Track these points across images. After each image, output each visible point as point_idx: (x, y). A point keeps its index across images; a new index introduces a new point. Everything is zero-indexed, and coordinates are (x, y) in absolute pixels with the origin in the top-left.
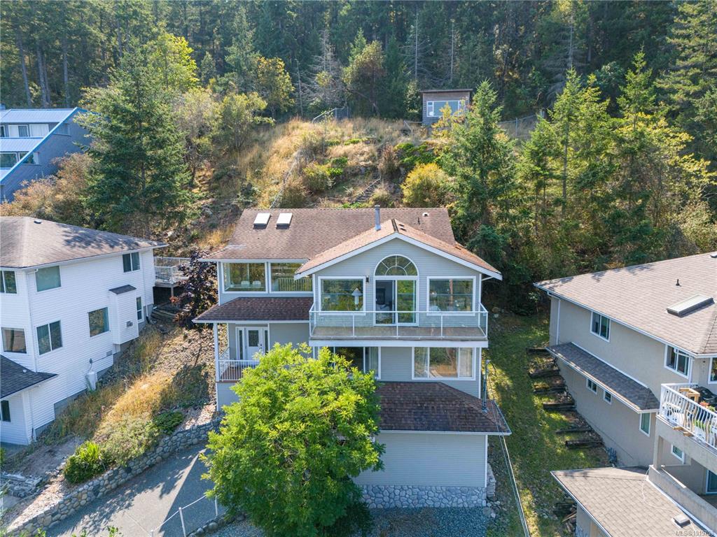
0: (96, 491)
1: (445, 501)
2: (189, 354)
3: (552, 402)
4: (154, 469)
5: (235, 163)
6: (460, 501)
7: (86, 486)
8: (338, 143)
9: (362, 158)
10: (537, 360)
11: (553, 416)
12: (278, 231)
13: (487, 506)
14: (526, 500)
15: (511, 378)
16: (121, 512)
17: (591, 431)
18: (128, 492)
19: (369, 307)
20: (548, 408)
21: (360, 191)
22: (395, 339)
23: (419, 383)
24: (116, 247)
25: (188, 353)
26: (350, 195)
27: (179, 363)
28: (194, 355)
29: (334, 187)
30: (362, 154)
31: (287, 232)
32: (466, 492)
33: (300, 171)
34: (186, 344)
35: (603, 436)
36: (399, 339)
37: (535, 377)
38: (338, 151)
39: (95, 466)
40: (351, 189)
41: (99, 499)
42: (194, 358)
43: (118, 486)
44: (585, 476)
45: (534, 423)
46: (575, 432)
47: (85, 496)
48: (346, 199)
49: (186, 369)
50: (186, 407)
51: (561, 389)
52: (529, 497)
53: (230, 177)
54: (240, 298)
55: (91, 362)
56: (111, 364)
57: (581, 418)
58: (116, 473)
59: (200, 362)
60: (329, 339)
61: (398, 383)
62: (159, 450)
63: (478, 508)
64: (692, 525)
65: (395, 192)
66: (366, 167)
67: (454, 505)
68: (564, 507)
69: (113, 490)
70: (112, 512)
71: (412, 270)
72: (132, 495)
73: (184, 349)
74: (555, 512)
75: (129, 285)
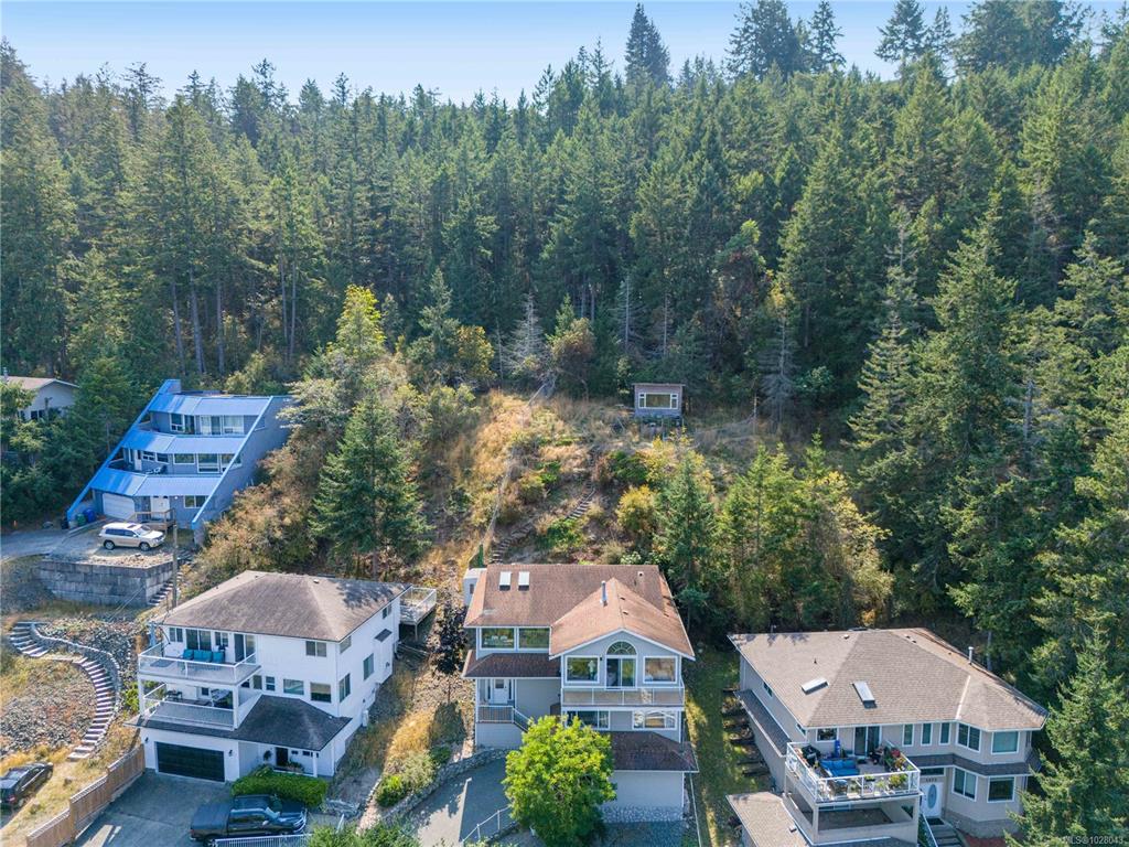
1: (655, 817)
2: (441, 692)
3: (737, 737)
4: (435, 794)
5: (441, 457)
6: (665, 817)
7: (394, 809)
8: (549, 442)
9: (575, 464)
10: (728, 700)
11: (737, 749)
12: (520, 592)
13: (683, 820)
14: (710, 815)
15: (708, 716)
16: (424, 828)
17: (763, 762)
18: (423, 812)
19: (601, 681)
20: (734, 743)
21: (574, 502)
22: (622, 706)
23: (637, 732)
26: (565, 507)
27: (435, 701)
28: (445, 692)
29: (549, 499)
30: (575, 458)
31: (529, 593)
32: (669, 810)
34: (436, 682)
35: (770, 767)
36: (625, 706)
37: (725, 716)
38: (551, 452)
39: (399, 793)
40: (566, 500)
42: (446, 696)
43: (416, 808)
44: (745, 799)
45: (722, 756)
46: (751, 762)
47: (394, 816)
48: (560, 511)
49: (442, 707)
50: (450, 742)
51: (746, 725)
52: (712, 814)
53: (438, 476)
54: (494, 655)
55: (365, 701)
57: (757, 750)
58: (412, 798)
59: (452, 700)
60: (577, 706)
61: (622, 732)
63: (678, 821)
64: (797, 831)
65: (609, 508)
66: (579, 474)
67: (661, 820)
69: (413, 810)
70: (417, 827)
71: (632, 651)
72: (427, 815)
73: (436, 687)
74: (729, 824)
75: (387, 629)
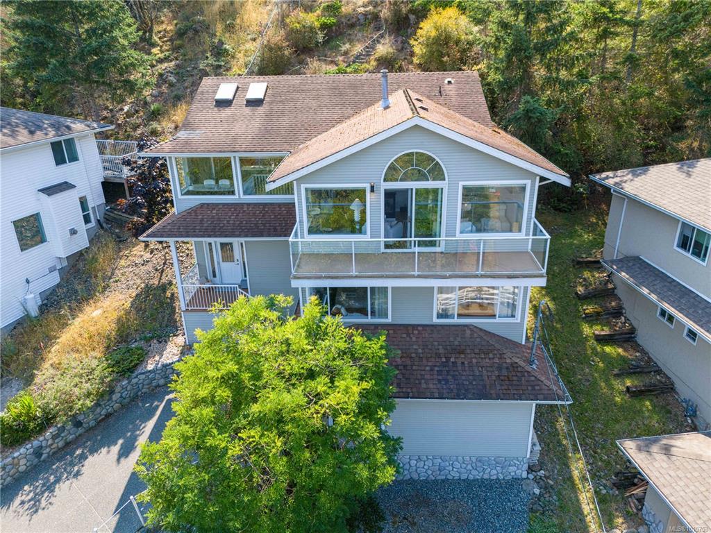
0: (38, 453)
1: (474, 472)
2: (151, 269)
3: (607, 331)
4: (111, 420)
5: (202, 13)
6: (494, 472)
7: (22, 450)
10: (587, 274)
11: (608, 349)
12: (248, 110)
13: (528, 478)
15: (553, 299)
16: (68, 483)
17: (659, 372)
18: (79, 452)
19: (375, 232)
20: (601, 340)
21: (358, 48)
22: (413, 277)
23: (442, 326)
24: (38, 133)
25: (149, 267)
26: (346, 53)
27: (139, 281)
28: (156, 270)
29: (326, 43)
31: (261, 111)
33: (282, 22)
34: (147, 256)
35: (674, 378)
36: (419, 276)
37: (585, 298)
39: (32, 425)
40: (348, 46)
41: (44, 461)
42: (157, 274)
43: (67, 444)
45: (584, 360)
46: (639, 373)
47: (23, 462)
48: (341, 58)
49: (148, 289)
50: (148, 340)
51: (618, 313)
52: (581, 464)
53: (196, 32)
54: (202, 205)
55: (28, 281)
56: (58, 280)
57: (643, 352)
58: (62, 429)
59: (164, 280)
60: (320, 278)
61: (415, 327)
62: (115, 397)
63: (517, 480)
65: (402, 48)
66: (365, 15)
67: (486, 476)
68: (627, 478)
69: (60, 449)
71: (437, 173)
73: (145, 262)
74: (614, 484)
75: (66, 183)
